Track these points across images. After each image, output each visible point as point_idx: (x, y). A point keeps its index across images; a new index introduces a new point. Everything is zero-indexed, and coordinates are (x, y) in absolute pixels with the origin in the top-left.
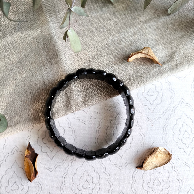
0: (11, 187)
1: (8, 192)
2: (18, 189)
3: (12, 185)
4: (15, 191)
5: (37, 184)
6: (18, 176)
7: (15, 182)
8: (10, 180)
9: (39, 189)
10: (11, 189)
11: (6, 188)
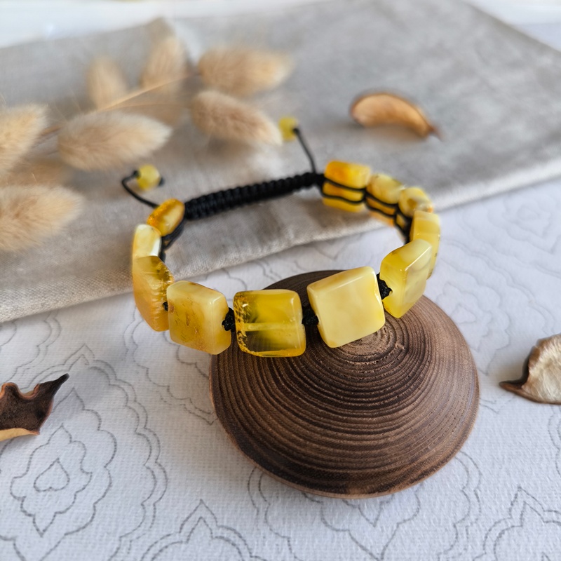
0: (37, 478)
1: (18, 499)
2: (63, 488)
3: (44, 470)
4: (48, 493)
5: (148, 468)
6: (73, 440)
7: (58, 459)
8: (35, 454)
9: (155, 484)
10: (35, 487)
11: (12, 483)
